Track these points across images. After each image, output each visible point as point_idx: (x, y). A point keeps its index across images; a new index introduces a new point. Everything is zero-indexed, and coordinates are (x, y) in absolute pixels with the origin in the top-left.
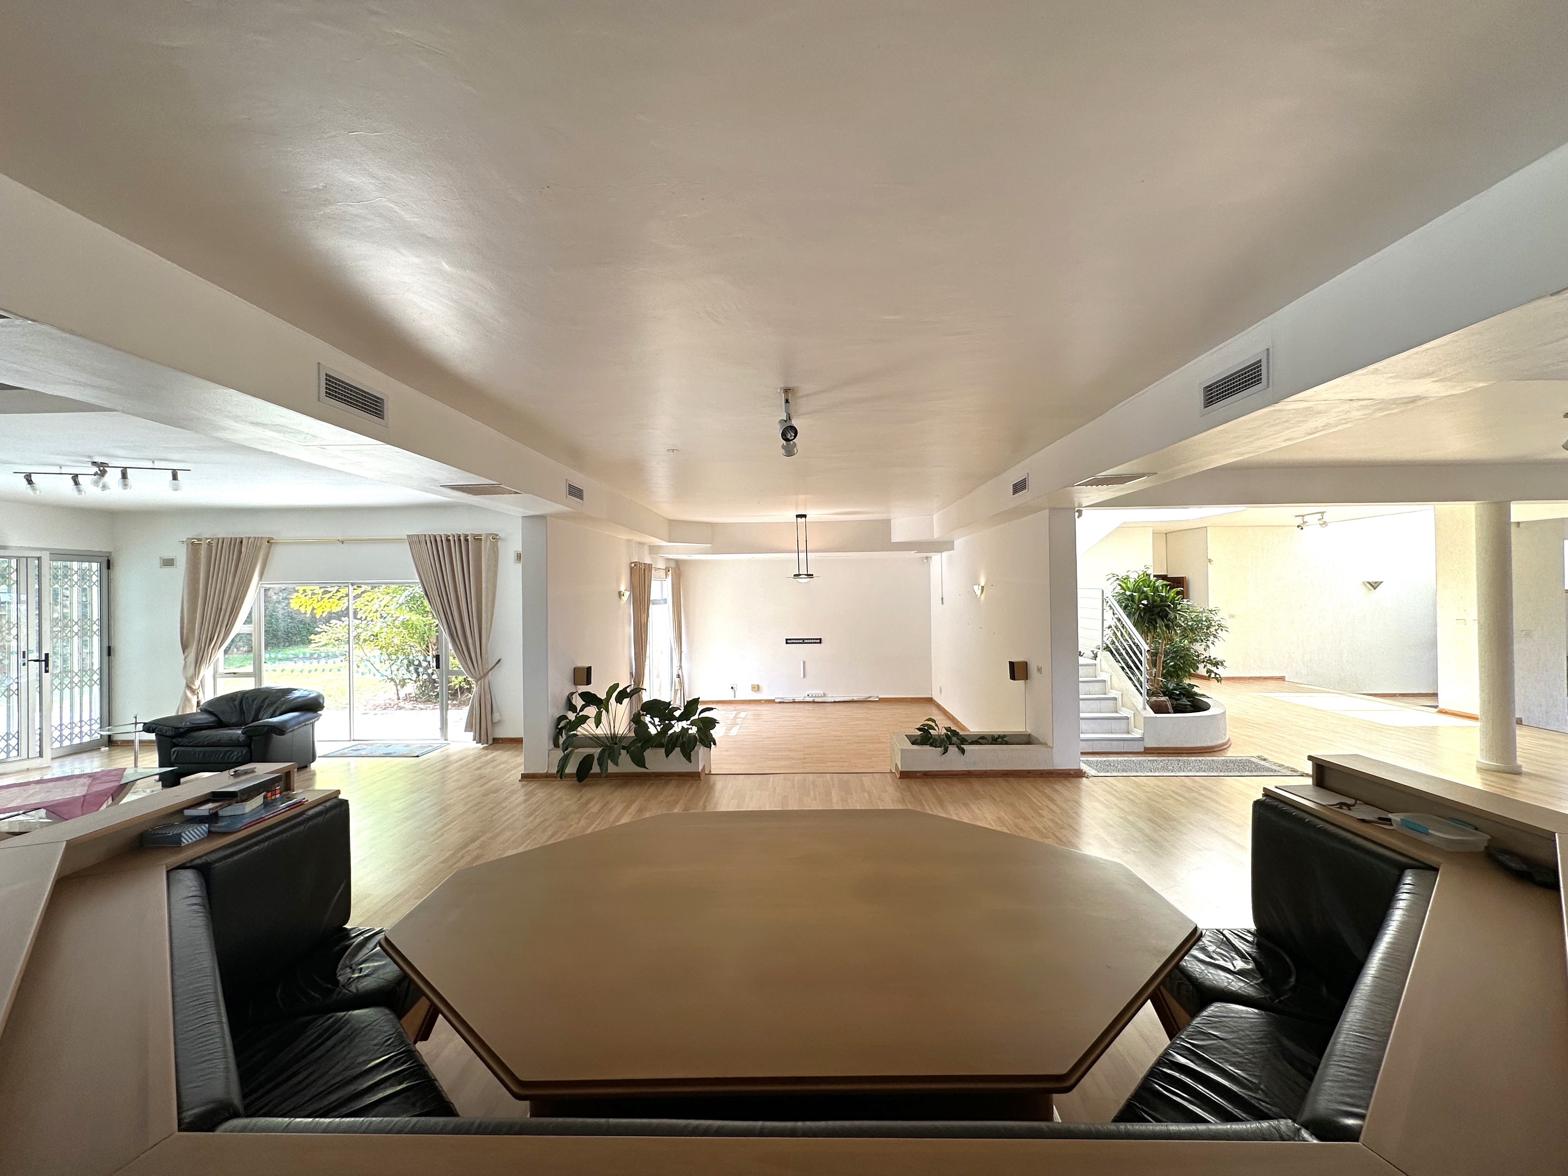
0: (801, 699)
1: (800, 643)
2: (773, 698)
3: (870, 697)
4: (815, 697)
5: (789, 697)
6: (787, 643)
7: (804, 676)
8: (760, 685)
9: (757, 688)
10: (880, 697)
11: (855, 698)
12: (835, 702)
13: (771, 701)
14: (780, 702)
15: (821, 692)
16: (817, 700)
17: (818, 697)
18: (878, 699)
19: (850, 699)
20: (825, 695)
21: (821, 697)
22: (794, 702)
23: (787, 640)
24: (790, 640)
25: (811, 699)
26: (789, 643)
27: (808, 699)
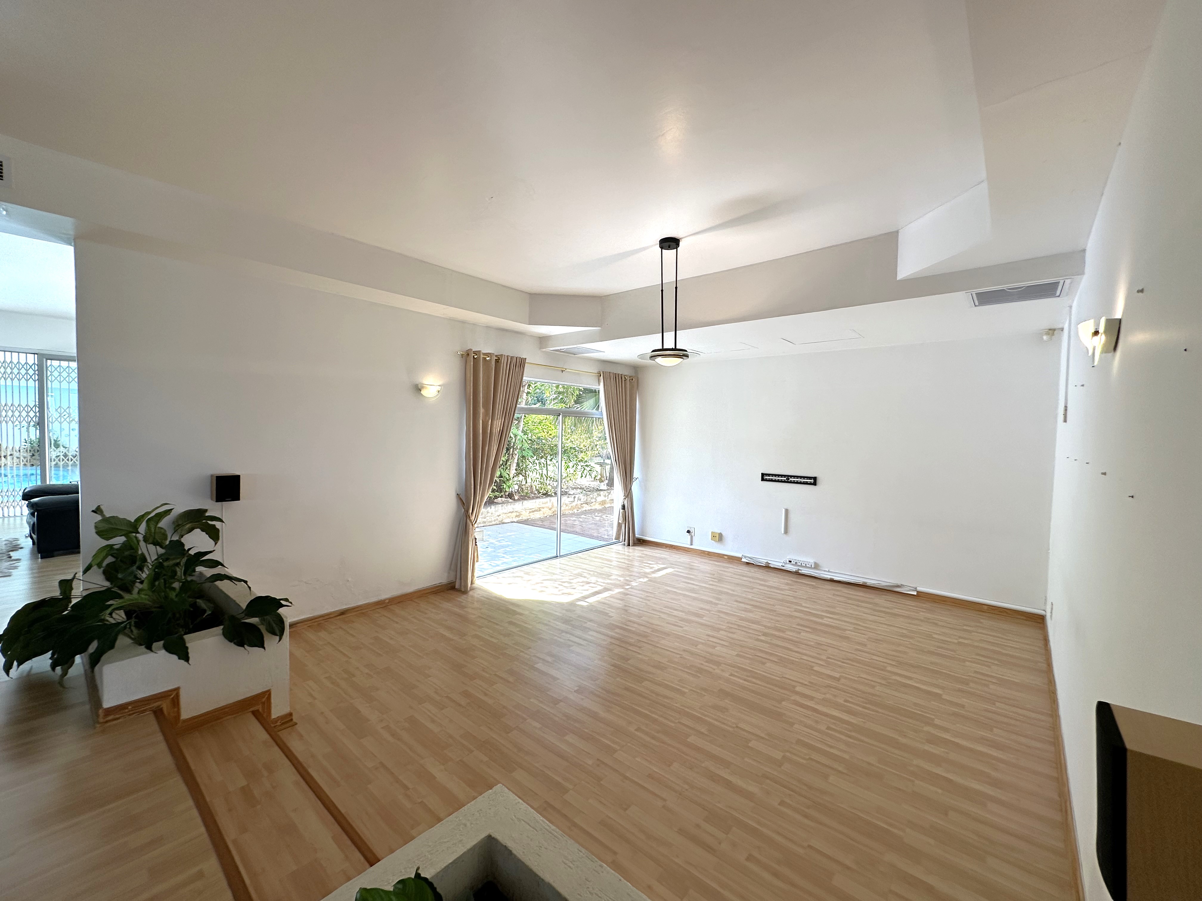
0: (778, 565)
1: (782, 481)
2: (739, 555)
3: (898, 586)
4: (801, 566)
5: (762, 559)
6: (763, 479)
7: (786, 532)
8: (724, 534)
9: (719, 538)
10: (919, 589)
11: (870, 582)
12: (832, 581)
13: (737, 560)
14: (748, 563)
15: (811, 561)
16: (804, 571)
17: (806, 567)
18: (915, 593)
19: (860, 581)
20: (816, 566)
21: (811, 568)
22: (767, 567)
23: (763, 475)
24: (769, 475)
25: (793, 568)
26: (766, 480)
27: (789, 567)
